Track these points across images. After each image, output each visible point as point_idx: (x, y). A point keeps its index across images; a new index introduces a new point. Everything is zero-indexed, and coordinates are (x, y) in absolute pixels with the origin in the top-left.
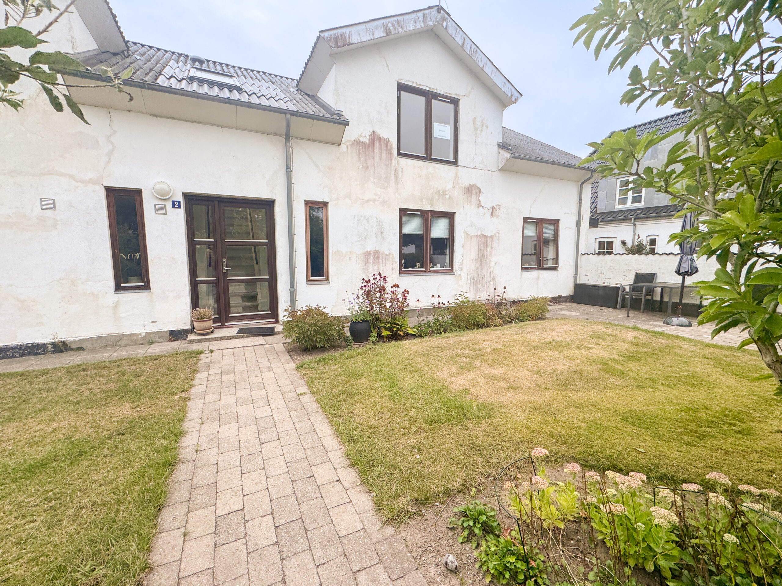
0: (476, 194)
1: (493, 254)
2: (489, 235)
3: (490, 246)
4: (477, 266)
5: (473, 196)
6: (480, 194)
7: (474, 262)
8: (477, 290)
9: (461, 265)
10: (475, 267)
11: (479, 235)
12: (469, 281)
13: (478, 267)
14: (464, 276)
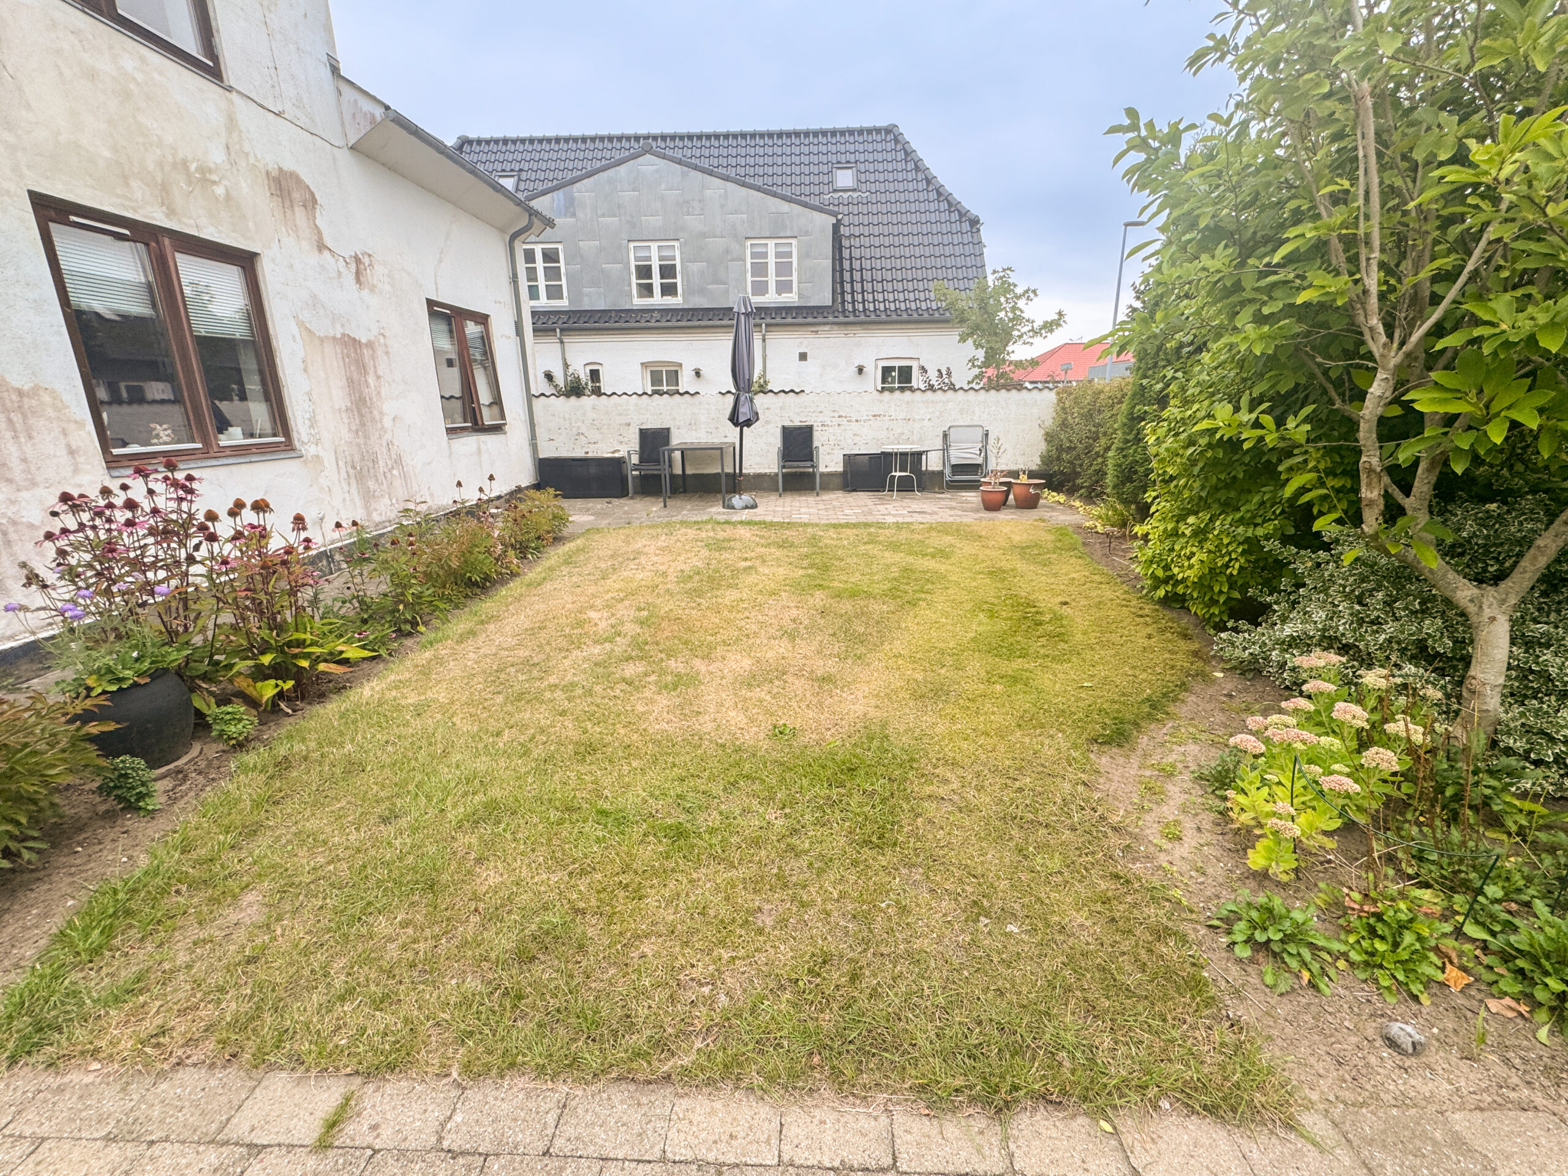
0: (305, 206)
1: (383, 395)
2: (364, 341)
3: (371, 371)
4: (354, 428)
5: (297, 209)
6: (314, 208)
7: (344, 415)
8: (368, 497)
9: (312, 426)
10: (350, 430)
11: (339, 336)
12: (344, 474)
13: (357, 432)
14: (329, 459)
